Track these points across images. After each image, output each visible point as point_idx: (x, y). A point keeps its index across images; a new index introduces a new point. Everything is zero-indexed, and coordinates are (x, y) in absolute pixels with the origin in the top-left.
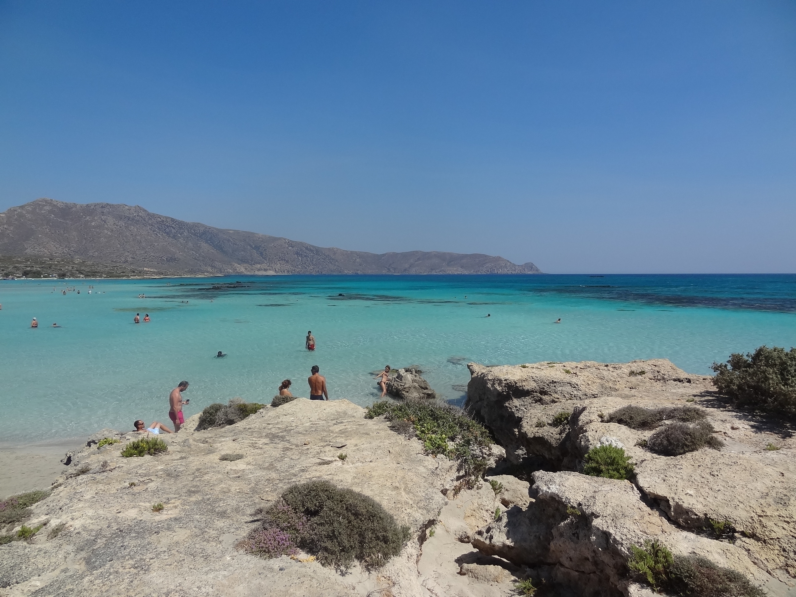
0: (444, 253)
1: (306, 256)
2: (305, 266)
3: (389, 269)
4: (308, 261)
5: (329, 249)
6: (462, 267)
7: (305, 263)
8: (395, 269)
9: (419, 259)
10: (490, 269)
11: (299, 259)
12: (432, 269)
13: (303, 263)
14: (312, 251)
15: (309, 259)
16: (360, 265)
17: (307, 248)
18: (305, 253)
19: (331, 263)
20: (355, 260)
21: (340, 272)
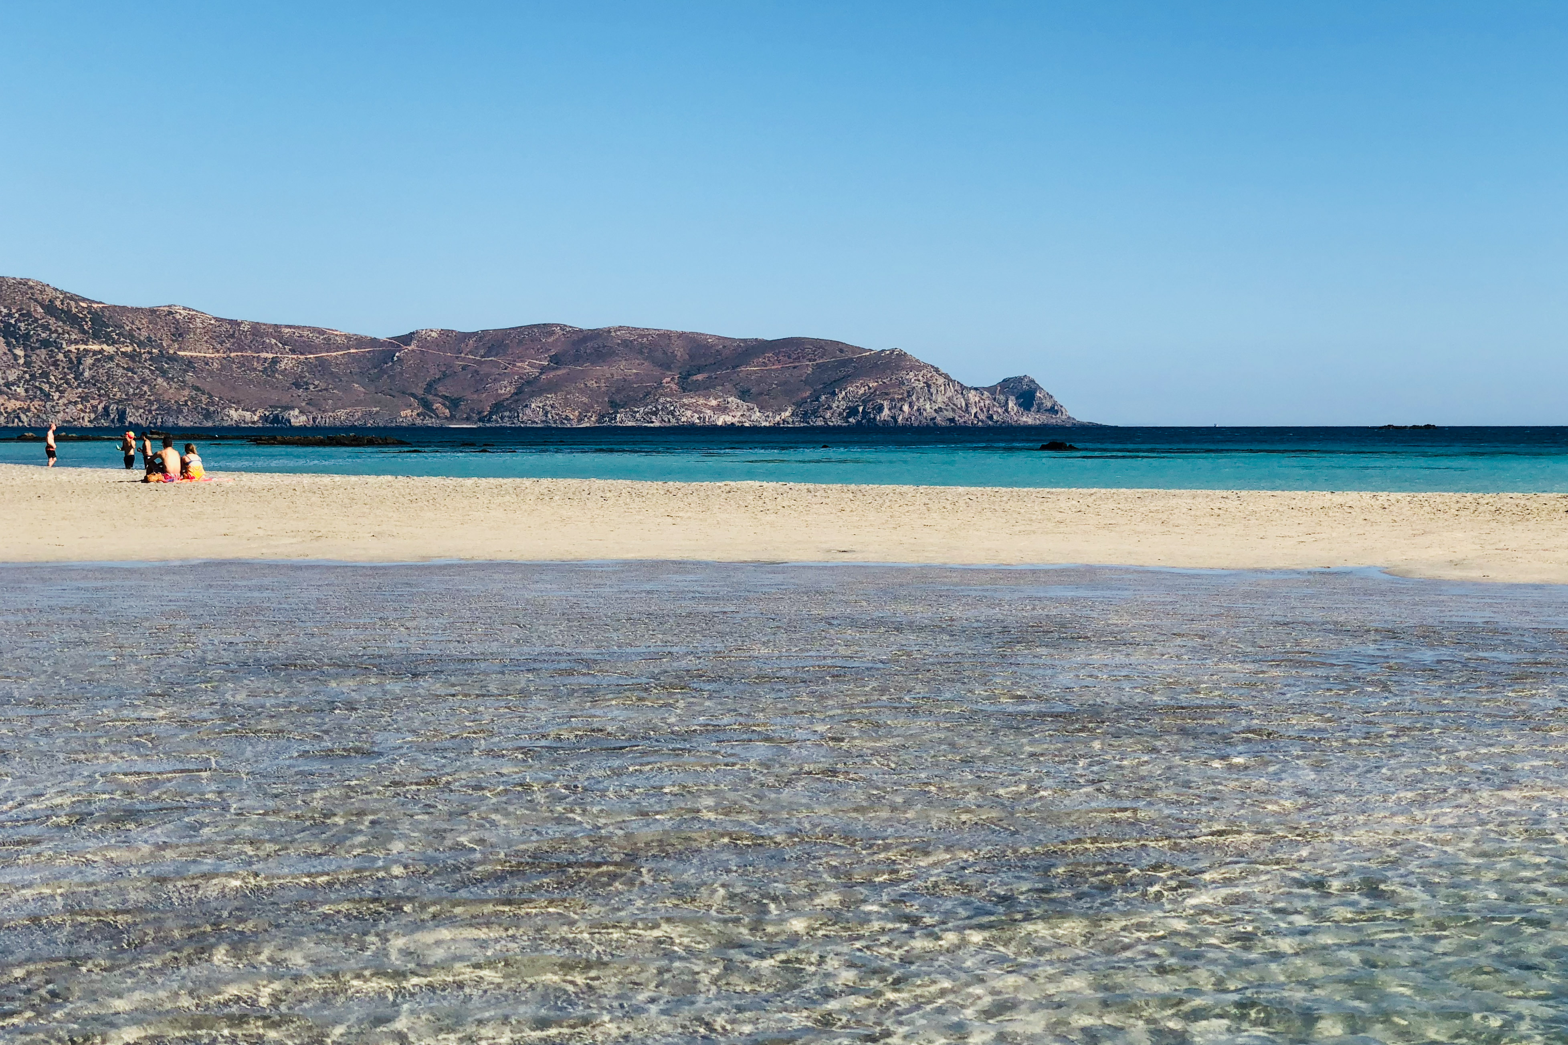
0: (667, 336)
1: (45, 344)
2: (46, 387)
3: (426, 405)
4: (55, 364)
5: (153, 311)
6: (744, 395)
7: (45, 375)
8: (454, 403)
9: (557, 361)
10: (865, 403)
11: (16, 358)
12: (615, 406)
13: (33, 377)
14: (73, 320)
15: (61, 356)
16: (297, 385)
17: (50, 309)
18: (46, 328)
19: (164, 373)
20: (275, 361)
21: (208, 415)
